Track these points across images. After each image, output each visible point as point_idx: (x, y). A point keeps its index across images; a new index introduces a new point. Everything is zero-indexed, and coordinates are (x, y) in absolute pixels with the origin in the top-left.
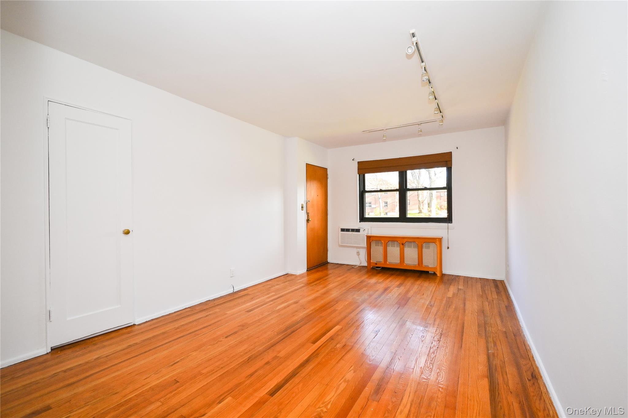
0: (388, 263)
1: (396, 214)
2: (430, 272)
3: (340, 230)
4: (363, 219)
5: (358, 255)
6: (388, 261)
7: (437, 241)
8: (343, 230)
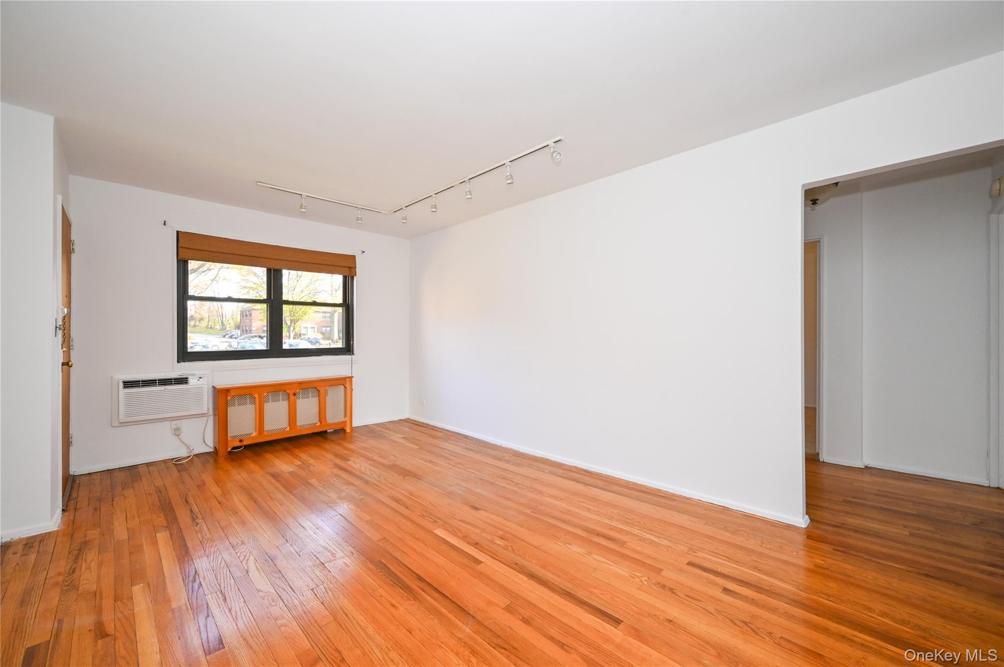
0: (266, 433)
1: (261, 345)
2: (328, 431)
3: (121, 385)
4: (184, 355)
5: (178, 435)
6: (266, 429)
7: (344, 382)
8: (128, 384)
